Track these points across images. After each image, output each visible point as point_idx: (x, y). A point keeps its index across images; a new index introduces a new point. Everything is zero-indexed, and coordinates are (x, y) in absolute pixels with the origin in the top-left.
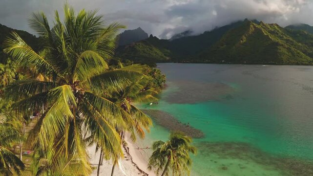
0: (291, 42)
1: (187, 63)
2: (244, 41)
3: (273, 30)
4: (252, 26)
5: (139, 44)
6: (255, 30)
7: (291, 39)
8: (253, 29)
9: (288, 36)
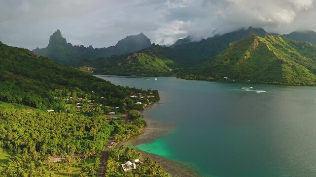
0: (296, 55)
1: (190, 79)
2: (248, 56)
3: (278, 43)
4: (256, 40)
5: (142, 55)
6: (259, 45)
7: (295, 52)
8: (258, 43)
9: (293, 49)
